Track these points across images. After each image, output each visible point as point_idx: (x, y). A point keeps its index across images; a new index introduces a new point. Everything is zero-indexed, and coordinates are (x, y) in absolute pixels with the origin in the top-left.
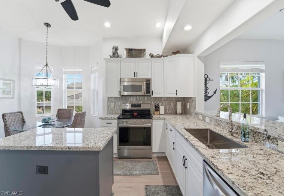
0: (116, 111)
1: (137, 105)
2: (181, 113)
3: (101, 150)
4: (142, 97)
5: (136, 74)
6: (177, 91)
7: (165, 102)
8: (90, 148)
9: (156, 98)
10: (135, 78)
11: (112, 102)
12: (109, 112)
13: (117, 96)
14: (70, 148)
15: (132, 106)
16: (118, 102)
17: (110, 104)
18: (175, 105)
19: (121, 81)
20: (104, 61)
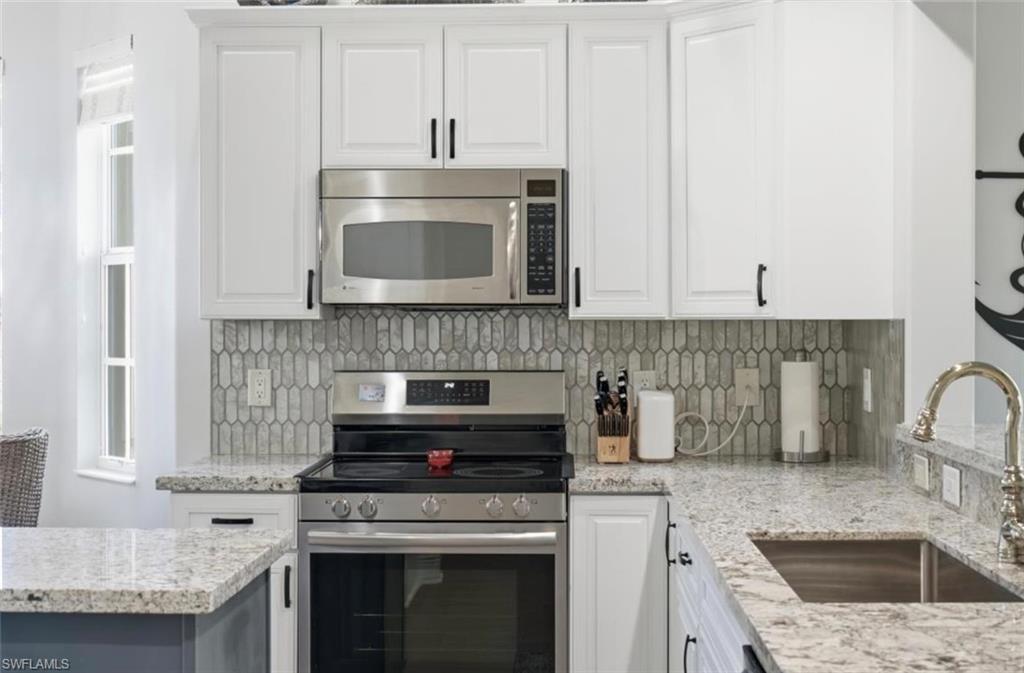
0: (288, 436)
1: (457, 383)
2: (812, 446)
3: (211, 609)
4: (498, 318)
5: (444, 134)
6: (762, 268)
7: (685, 361)
8: (147, 597)
9: (612, 329)
10: (437, 163)
11: (250, 360)
12: (226, 448)
13: (295, 308)
14: (38, 599)
15: (417, 392)
16: (300, 360)
17: (238, 378)
18: (772, 389)
19: (329, 188)
20: (193, 31)
